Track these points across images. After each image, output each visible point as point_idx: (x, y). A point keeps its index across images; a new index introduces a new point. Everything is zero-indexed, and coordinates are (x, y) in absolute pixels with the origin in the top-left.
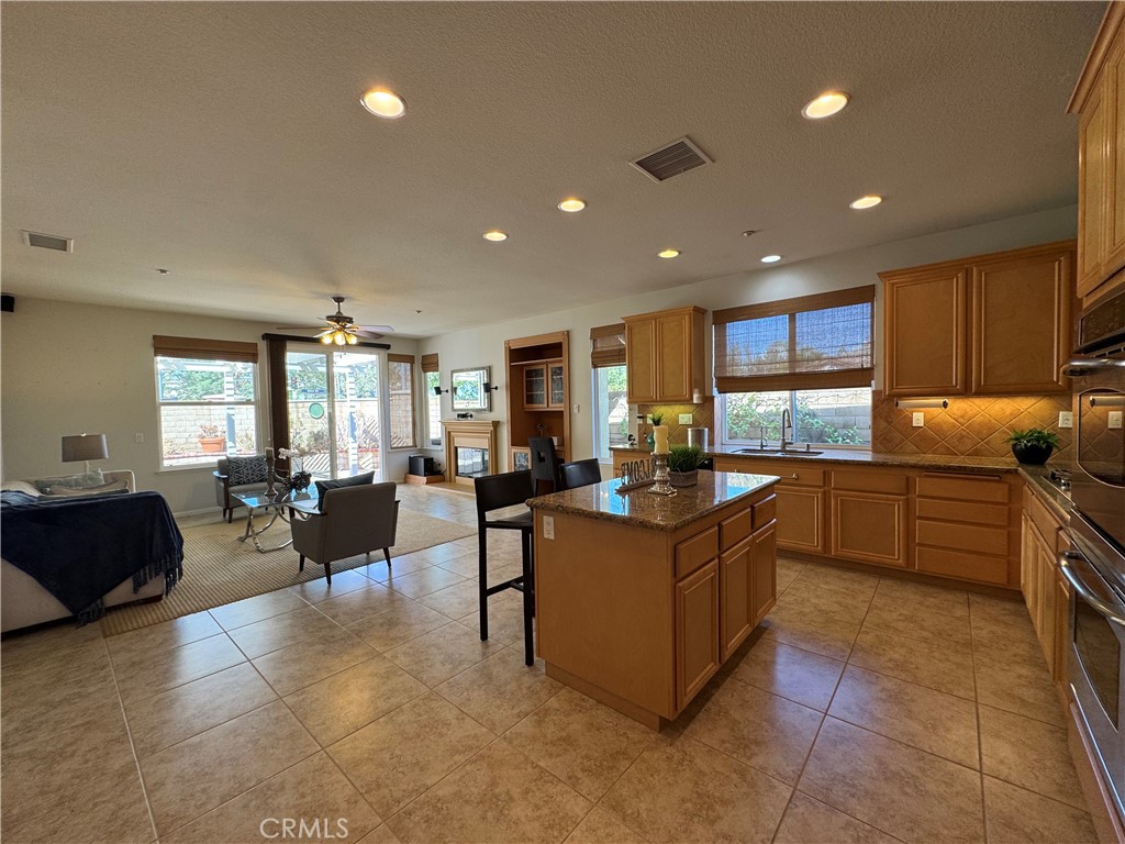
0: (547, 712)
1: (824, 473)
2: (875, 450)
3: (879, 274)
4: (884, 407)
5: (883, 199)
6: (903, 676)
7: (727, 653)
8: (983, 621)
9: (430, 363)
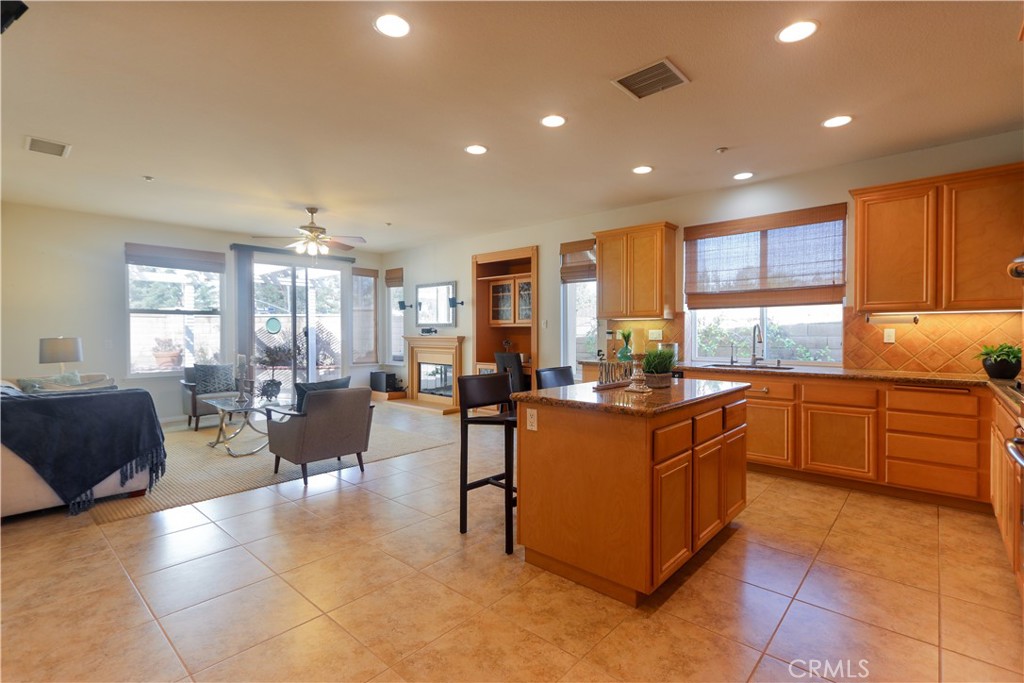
0: (529, 590)
1: (795, 386)
2: (846, 366)
3: (850, 192)
4: (856, 324)
5: (853, 117)
6: (869, 571)
7: (699, 543)
8: (951, 529)
9: (395, 278)
